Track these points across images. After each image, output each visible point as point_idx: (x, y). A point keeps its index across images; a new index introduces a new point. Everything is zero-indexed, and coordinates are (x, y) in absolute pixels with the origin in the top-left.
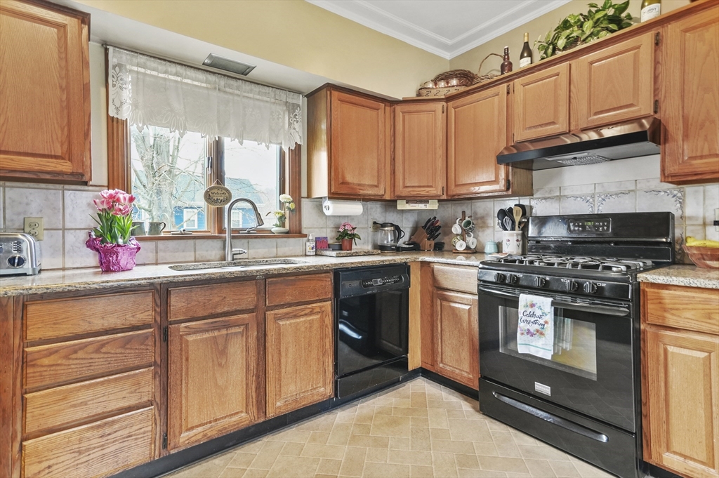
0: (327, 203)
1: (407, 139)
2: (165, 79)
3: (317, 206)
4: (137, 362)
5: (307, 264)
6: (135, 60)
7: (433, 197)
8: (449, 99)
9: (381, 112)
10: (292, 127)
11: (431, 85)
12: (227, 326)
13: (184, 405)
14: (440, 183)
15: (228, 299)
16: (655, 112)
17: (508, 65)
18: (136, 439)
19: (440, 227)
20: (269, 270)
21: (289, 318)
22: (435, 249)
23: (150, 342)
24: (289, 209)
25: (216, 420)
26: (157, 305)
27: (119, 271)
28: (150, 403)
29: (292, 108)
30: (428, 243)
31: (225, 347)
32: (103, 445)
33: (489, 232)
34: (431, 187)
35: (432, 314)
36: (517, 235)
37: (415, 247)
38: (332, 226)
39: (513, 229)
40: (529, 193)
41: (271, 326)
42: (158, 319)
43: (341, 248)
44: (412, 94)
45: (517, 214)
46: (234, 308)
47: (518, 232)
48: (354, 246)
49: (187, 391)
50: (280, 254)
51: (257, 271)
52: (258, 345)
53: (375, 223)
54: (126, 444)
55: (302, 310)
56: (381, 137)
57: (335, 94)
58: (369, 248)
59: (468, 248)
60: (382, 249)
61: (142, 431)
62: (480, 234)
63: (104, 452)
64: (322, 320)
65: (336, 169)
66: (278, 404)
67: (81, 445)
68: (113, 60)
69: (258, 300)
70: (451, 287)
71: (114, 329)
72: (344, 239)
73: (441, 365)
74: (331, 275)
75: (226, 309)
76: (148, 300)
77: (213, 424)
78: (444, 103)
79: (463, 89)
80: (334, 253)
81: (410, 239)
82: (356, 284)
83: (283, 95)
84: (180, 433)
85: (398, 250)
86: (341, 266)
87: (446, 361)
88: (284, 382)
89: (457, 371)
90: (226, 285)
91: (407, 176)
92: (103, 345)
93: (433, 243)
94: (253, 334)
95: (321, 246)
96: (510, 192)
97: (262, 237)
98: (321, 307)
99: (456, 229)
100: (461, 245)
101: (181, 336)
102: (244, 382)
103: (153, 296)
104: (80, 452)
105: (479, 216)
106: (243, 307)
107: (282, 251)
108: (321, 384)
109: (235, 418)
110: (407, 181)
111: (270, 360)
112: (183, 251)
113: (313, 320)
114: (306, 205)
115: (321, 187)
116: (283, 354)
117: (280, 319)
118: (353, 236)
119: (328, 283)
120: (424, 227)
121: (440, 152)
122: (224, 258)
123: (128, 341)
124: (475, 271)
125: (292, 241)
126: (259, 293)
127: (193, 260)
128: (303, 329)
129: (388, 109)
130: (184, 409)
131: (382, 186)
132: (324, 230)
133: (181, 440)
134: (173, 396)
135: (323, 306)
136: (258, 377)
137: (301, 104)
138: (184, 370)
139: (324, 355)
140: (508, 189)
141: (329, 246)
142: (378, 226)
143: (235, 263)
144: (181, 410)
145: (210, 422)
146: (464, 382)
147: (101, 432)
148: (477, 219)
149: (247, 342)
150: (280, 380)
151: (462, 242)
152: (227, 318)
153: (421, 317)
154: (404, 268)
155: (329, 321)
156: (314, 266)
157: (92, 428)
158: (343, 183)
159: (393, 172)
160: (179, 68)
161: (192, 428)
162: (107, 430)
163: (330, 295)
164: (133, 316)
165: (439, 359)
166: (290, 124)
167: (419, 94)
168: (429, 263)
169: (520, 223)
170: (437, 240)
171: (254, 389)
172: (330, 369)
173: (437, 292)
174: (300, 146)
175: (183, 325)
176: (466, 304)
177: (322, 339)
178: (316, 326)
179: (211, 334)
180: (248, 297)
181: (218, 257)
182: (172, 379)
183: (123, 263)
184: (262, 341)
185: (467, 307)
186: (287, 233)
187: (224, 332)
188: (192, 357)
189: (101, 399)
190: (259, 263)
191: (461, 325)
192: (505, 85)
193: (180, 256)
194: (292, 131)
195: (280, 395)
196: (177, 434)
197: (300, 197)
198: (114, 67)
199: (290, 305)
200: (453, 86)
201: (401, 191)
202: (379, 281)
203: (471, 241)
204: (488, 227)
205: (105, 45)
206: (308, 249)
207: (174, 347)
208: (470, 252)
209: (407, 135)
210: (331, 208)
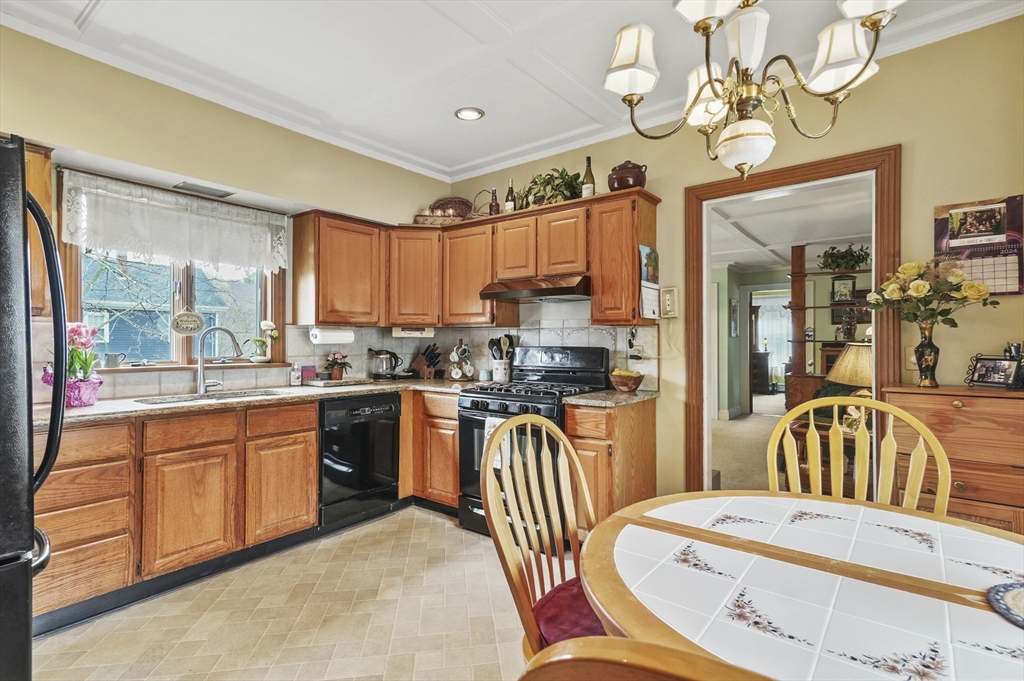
0: (315, 331)
1: (402, 266)
2: (128, 201)
3: (304, 333)
4: (111, 493)
5: (291, 395)
6: (94, 183)
7: (430, 325)
8: (445, 229)
9: (375, 238)
10: (276, 250)
11: (427, 213)
12: (205, 457)
13: (159, 534)
14: (436, 312)
15: (208, 431)
16: (588, 270)
17: (495, 207)
18: (110, 565)
19: (439, 354)
20: (250, 402)
21: (270, 448)
22: (435, 377)
23: (125, 473)
24: (272, 337)
25: (192, 548)
26: (132, 437)
27: (80, 406)
28: (124, 531)
29: (276, 230)
30: (427, 371)
31: (203, 477)
32: (76, 571)
33: (484, 360)
34: (427, 315)
35: (423, 443)
36: (505, 364)
37: (414, 375)
38: (321, 353)
39: (501, 358)
40: (516, 324)
41: (251, 456)
42: (133, 451)
43: (330, 377)
44: (408, 220)
45: (505, 344)
46: (213, 439)
47: (505, 360)
48: (344, 375)
49: (163, 520)
50: (260, 384)
51: (238, 403)
52: (238, 475)
53: (370, 350)
54: (99, 569)
55: (285, 440)
56: (375, 262)
57: (324, 220)
58: (363, 376)
59: (464, 375)
60: (376, 377)
61: (116, 557)
62: (477, 362)
63: (78, 577)
64: (306, 450)
65: (325, 297)
66: (258, 532)
67: (54, 570)
68: (67, 183)
69: (238, 431)
70: (439, 415)
71: (88, 461)
72: (334, 367)
73: (430, 490)
74: (317, 405)
75: (204, 440)
76: (124, 432)
77: (189, 551)
78: (440, 232)
79: (458, 221)
80: (321, 383)
81: (411, 365)
82: (342, 413)
83: (265, 217)
84: (155, 560)
85: (394, 378)
86: (327, 396)
87: (434, 485)
88: (264, 509)
89: (443, 494)
90: (204, 417)
91: (402, 303)
92: (77, 477)
93: (433, 370)
94: (233, 464)
95: (308, 375)
96: (494, 324)
97: (239, 367)
98: (304, 437)
99: (454, 357)
100: (457, 373)
101: (157, 467)
102: (223, 511)
103: (129, 428)
104: (53, 577)
105: (475, 344)
106: (222, 437)
107: (262, 382)
108: (304, 512)
109: (211, 546)
110: (402, 308)
111: (250, 489)
112: (146, 384)
113: (296, 450)
114: (291, 333)
115: (307, 313)
116: (264, 483)
117: (261, 449)
118: (344, 365)
119: (313, 415)
120: (424, 354)
121: (436, 280)
122: (195, 390)
123: (103, 472)
124: (457, 398)
125: (274, 371)
126: (239, 424)
127: (157, 393)
128: (285, 458)
129: (383, 233)
130: (159, 537)
131: (375, 313)
132: (312, 358)
133: (156, 567)
134: (148, 524)
136: (237, 506)
137: (286, 225)
138: (159, 499)
139: (307, 484)
140: (492, 322)
141: (317, 375)
142: (374, 353)
143: (208, 396)
144: (156, 538)
145: (186, 550)
146: (448, 502)
147: (74, 558)
148: (473, 347)
149: (225, 472)
150: (260, 508)
151: (458, 370)
152: (205, 449)
153: (414, 445)
154: (395, 397)
155: (313, 450)
156: (298, 397)
157: (66, 554)
158: (332, 311)
159: (388, 299)
160: (145, 191)
161: (167, 555)
162: (81, 556)
163: (315, 425)
164: (108, 448)
165: (428, 485)
166: (273, 247)
167: (415, 221)
168: (421, 391)
169: (508, 353)
170: (437, 367)
171: (233, 518)
172: (314, 497)
173: (427, 419)
174: (284, 270)
175: (159, 456)
176: (450, 429)
177: (306, 467)
178: (299, 455)
179: (188, 465)
180: (228, 429)
181: (187, 389)
182: (147, 508)
183: (85, 398)
184: (242, 471)
185: (452, 432)
186: (269, 362)
187: (202, 463)
188: (168, 486)
189: (75, 528)
190: (236, 395)
191: (447, 450)
192: (490, 225)
193: (142, 390)
194: (276, 254)
195: (260, 524)
196: (152, 559)
197: (284, 324)
198: (70, 191)
199: (272, 435)
200: (449, 216)
201: (396, 318)
202: (368, 411)
203: (468, 369)
204: (483, 355)
205: (59, 169)
206: (292, 379)
207: (149, 479)
208: (465, 379)
209: (402, 262)
210: (319, 336)
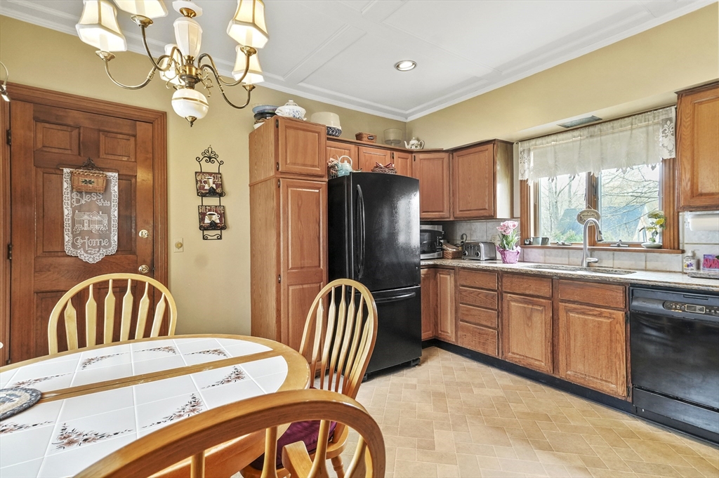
135: (613, 314)
